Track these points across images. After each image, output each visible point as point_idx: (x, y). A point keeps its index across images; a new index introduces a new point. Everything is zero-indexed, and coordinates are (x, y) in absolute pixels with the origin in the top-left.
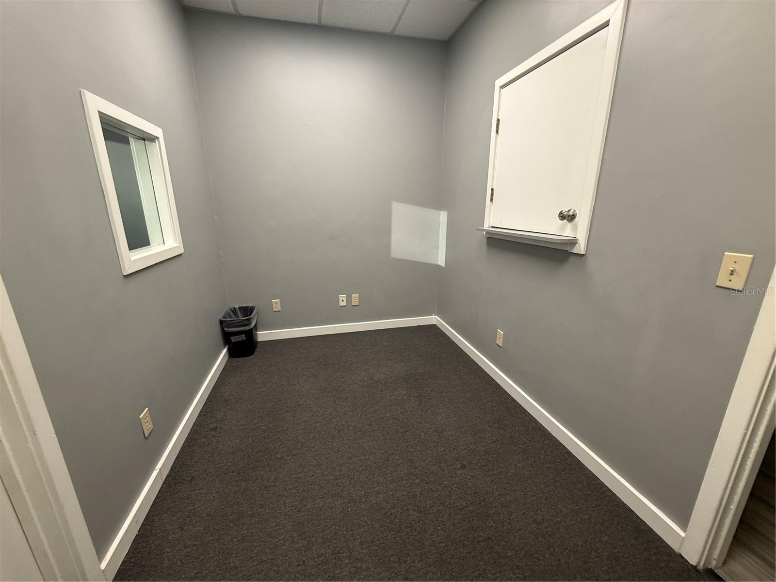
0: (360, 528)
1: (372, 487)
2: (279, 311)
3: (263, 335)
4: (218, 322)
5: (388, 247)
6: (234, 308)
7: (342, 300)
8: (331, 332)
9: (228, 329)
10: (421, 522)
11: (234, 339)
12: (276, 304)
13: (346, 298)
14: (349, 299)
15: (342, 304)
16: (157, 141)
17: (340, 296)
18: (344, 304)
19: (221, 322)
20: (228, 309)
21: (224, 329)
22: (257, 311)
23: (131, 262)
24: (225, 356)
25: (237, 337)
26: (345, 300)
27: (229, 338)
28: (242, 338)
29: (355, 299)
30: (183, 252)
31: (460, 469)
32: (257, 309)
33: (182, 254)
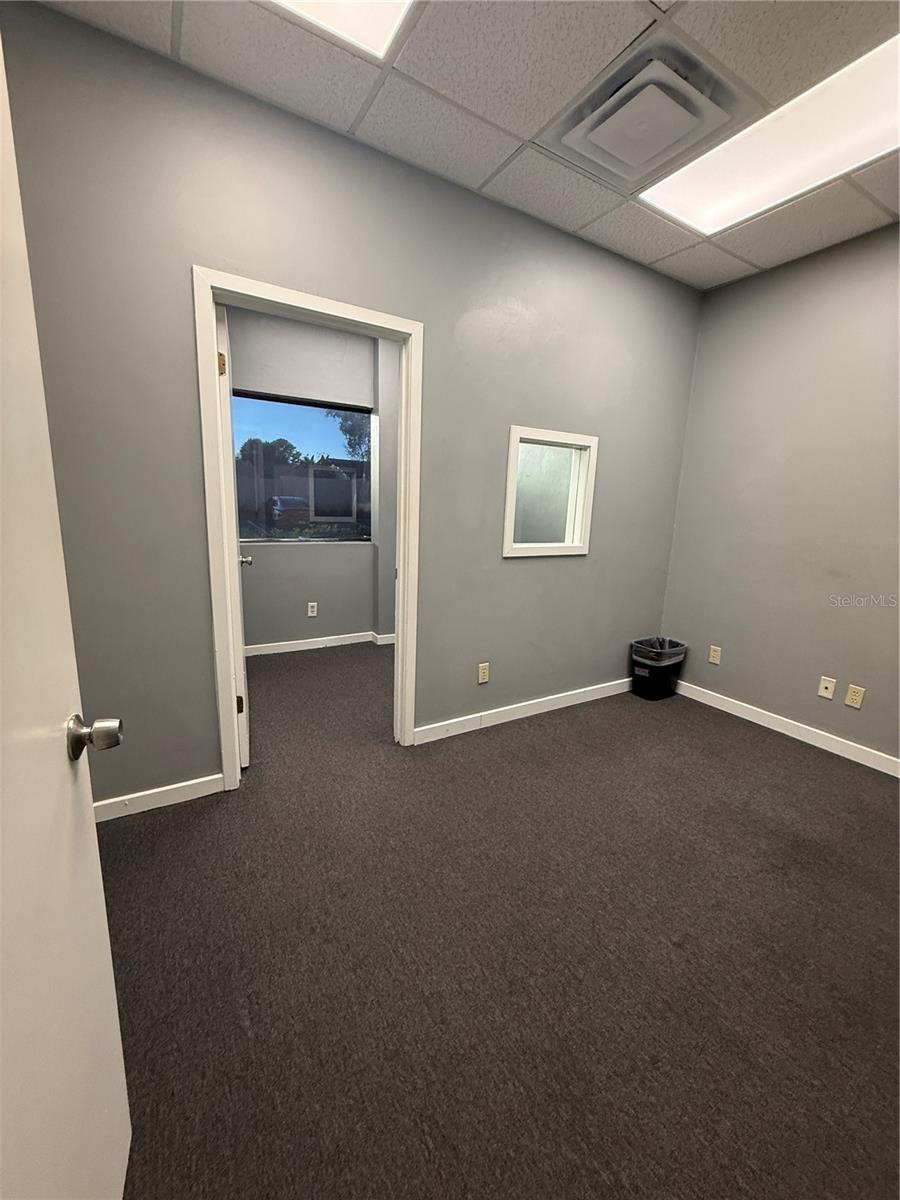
2: (717, 665)
3: (686, 688)
4: (629, 644)
6: (664, 640)
7: (827, 686)
9: (637, 658)
10: (554, 901)
11: (639, 671)
12: (715, 654)
13: (835, 686)
14: (841, 690)
15: (822, 692)
16: (589, 449)
17: (823, 677)
18: (828, 694)
19: (632, 646)
20: (653, 636)
21: (635, 657)
22: (686, 653)
23: (512, 548)
24: (622, 684)
25: (641, 670)
26: (831, 687)
27: (636, 669)
28: (645, 673)
29: (855, 695)
30: (586, 553)
31: (671, 941)
32: (687, 649)
33: (585, 555)
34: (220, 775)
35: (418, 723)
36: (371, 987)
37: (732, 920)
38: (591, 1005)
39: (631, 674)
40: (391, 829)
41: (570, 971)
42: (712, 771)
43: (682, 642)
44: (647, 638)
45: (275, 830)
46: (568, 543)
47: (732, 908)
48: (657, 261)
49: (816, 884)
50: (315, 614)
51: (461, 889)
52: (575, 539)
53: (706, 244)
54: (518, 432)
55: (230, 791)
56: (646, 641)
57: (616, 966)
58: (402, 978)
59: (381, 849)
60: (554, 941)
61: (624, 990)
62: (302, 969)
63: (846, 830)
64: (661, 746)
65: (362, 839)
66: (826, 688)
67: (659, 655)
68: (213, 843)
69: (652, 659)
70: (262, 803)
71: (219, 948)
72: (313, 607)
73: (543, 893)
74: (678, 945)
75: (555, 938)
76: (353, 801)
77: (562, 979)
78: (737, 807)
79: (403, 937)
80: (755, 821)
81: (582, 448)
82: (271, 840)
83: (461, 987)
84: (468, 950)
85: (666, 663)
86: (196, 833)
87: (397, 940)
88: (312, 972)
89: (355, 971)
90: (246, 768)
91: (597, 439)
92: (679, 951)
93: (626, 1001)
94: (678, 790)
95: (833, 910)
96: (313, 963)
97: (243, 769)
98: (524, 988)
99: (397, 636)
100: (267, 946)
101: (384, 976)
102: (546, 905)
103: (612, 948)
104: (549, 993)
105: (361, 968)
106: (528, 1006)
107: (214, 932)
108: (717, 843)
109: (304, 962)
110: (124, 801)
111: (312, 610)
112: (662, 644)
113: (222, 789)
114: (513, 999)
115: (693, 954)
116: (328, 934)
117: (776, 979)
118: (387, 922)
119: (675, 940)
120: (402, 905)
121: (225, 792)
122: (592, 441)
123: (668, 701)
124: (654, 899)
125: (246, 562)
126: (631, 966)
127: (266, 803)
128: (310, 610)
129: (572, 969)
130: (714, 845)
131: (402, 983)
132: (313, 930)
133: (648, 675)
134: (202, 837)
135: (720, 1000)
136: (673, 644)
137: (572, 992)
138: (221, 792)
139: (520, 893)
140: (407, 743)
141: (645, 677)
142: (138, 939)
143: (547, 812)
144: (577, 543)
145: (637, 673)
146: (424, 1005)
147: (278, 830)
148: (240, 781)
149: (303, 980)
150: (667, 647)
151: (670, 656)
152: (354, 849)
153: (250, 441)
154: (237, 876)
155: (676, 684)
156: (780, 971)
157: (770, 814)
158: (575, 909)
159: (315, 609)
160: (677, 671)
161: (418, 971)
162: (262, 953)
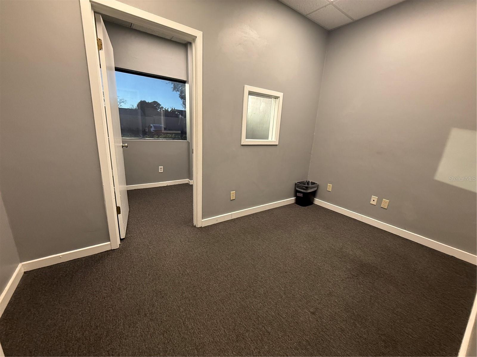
0: (244, 272)
1: (266, 271)
2: (330, 192)
3: (318, 201)
4: (295, 184)
5: (434, 169)
6: (309, 182)
7: (374, 200)
8: (357, 218)
9: (298, 189)
10: (259, 295)
11: (298, 194)
12: (330, 187)
13: (377, 200)
14: (379, 201)
15: (372, 202)
16: (279, 98)
17: (372, 196)
18: (374, 203)
19: (296, 184)
20: (305, 180)
21: (297, 188)
22: (318, 186)
23: (245, 141)
24: (291, 200)
25: (299, 194)
26: (376, 200)
27: (297, 193)
28: (301, 195)
29: (385, 203)
30: (277, 144)
31: (310, 311)
32: (318, 185)
33: (277, 145)
34: (109, 243)
35: (204, 217)
36: (170, 342)
37: (336, 301)
38: (274, 345)
39: (296, 195)
40: (188, 265)
41: (265, 328)
42: (327, 235)
43: (316, 183)
44: (302, 181)
45: (134, 267)
46: (270, 139)
47: (336, 295)
48: (309, 14)
49: (370, 283)
50: (162, 171)
51: (218, 291)
52: (273, 138)
53: (331, 5)
54: (248, 88)
55: (114, 250)
56: (301, 182)
57: (285, 325)
58: (186, 336)
59: (182, 274)
60: (258, 314)
61: (289, 336)
62: (138, 335)
63: (382, 259)
64: (307, 225)
65: (174, 270)
66: (374, 201)
67: (307, 187)
68: (102, 275)
69: (304, 189)
70: (129, 254)
71: (97, 326)
72: (161, 168)
73: (254, 292)
74: (313, 313)
75: (259, 313)
76: (172, 253)
77: (261, 333)
78: (338, 250)
79: (188, 316)
80: (345, 256)
81: (276, 98)
82: (131, 272)
83: (213, 339)
84: (218, 321)
85: (310, 191)
86: (94, 270)
87: (185, 318)
88: (142, 336)
89: (164, 335)
90: (123, 239)
91: (283, 93)
92: (313, 316)
93: (289, 342)
94: (313, 244)
95: (378, 294)
96: (143, 331)
97: (121, 240)
98: (243, 338)
99: (194, 181)
100: (122, 324)
101: (178, 336)
102: (256, 298)
103: (284, 316)
104: (254, 340)
105: (167, 333)
106: (245, 347)
107: (96, 318)
108: (330, 266)
109: (139, 332)
110: (60, 256)
111: (161, 169)
112: (308, 183)
113: (111, 249)
114: (238, 344)
115: (320, 317)
116: (152, 317)
117: (355, 327)
118: (182, 309)
119: (312, 310)
120: (189, 300)
121: (112, 250)
122: (280, 95)
123: (310, 206)
124: (303, 292)
125: (125, 146)
126: (292, 324)
127: (131, 255)
128: (160, 169)
129: (266, 328)
130: (329, 267)
131: (186, 339)
132: (146, 315)
133: (302, 196)
134: (97, 272)
135: (331, 338)
136: (313, 183)
137: (265, 339)
138: (110, 250)
139: (244, 292)
140: (199, 226)
141: (301, 197)
142: (55, 325)
143: (258, 255)
144: (274, 140)
145: (297, 195)
146: (195, 350)
147: (135, 267)
148: (120, 245)
149: (137, 341)
150: (310, 184)
151: (312, 188)
152: (170, 274)
153: (141, 101)
154: (112, 290)
155: (313, 200)
156: (357, 323)
157: (351, 253)
158: (269, 298)
159: (162, 169)
160: (314, 194)
161: (194, 332)
162: (119, 328)
